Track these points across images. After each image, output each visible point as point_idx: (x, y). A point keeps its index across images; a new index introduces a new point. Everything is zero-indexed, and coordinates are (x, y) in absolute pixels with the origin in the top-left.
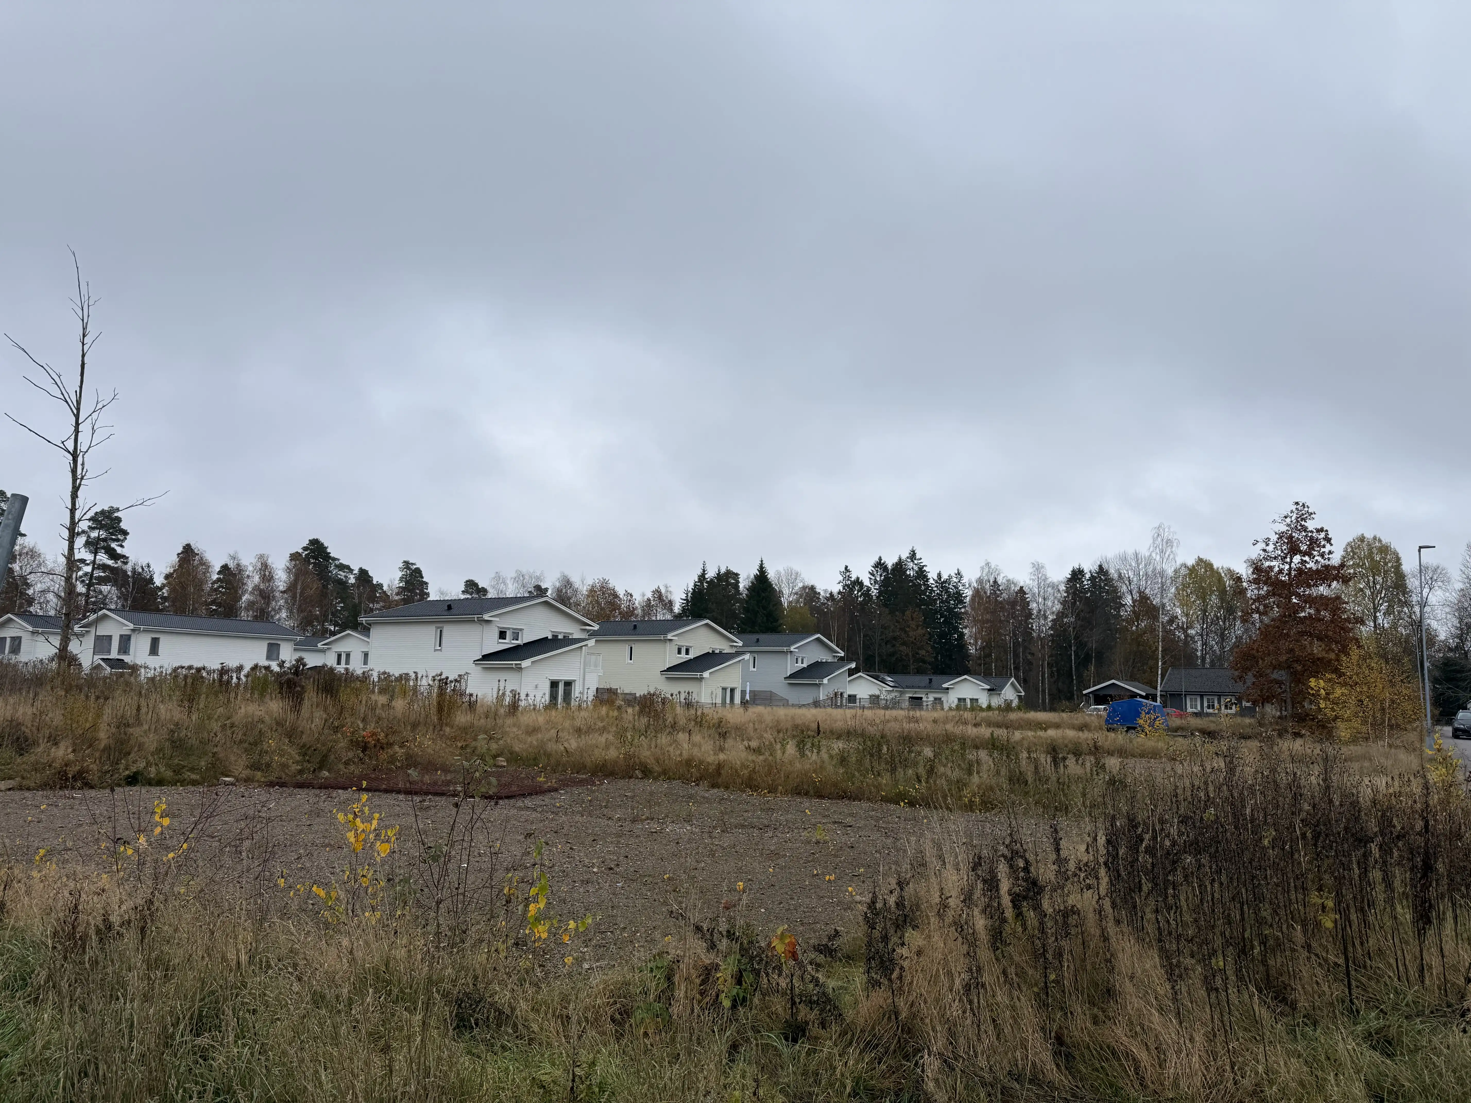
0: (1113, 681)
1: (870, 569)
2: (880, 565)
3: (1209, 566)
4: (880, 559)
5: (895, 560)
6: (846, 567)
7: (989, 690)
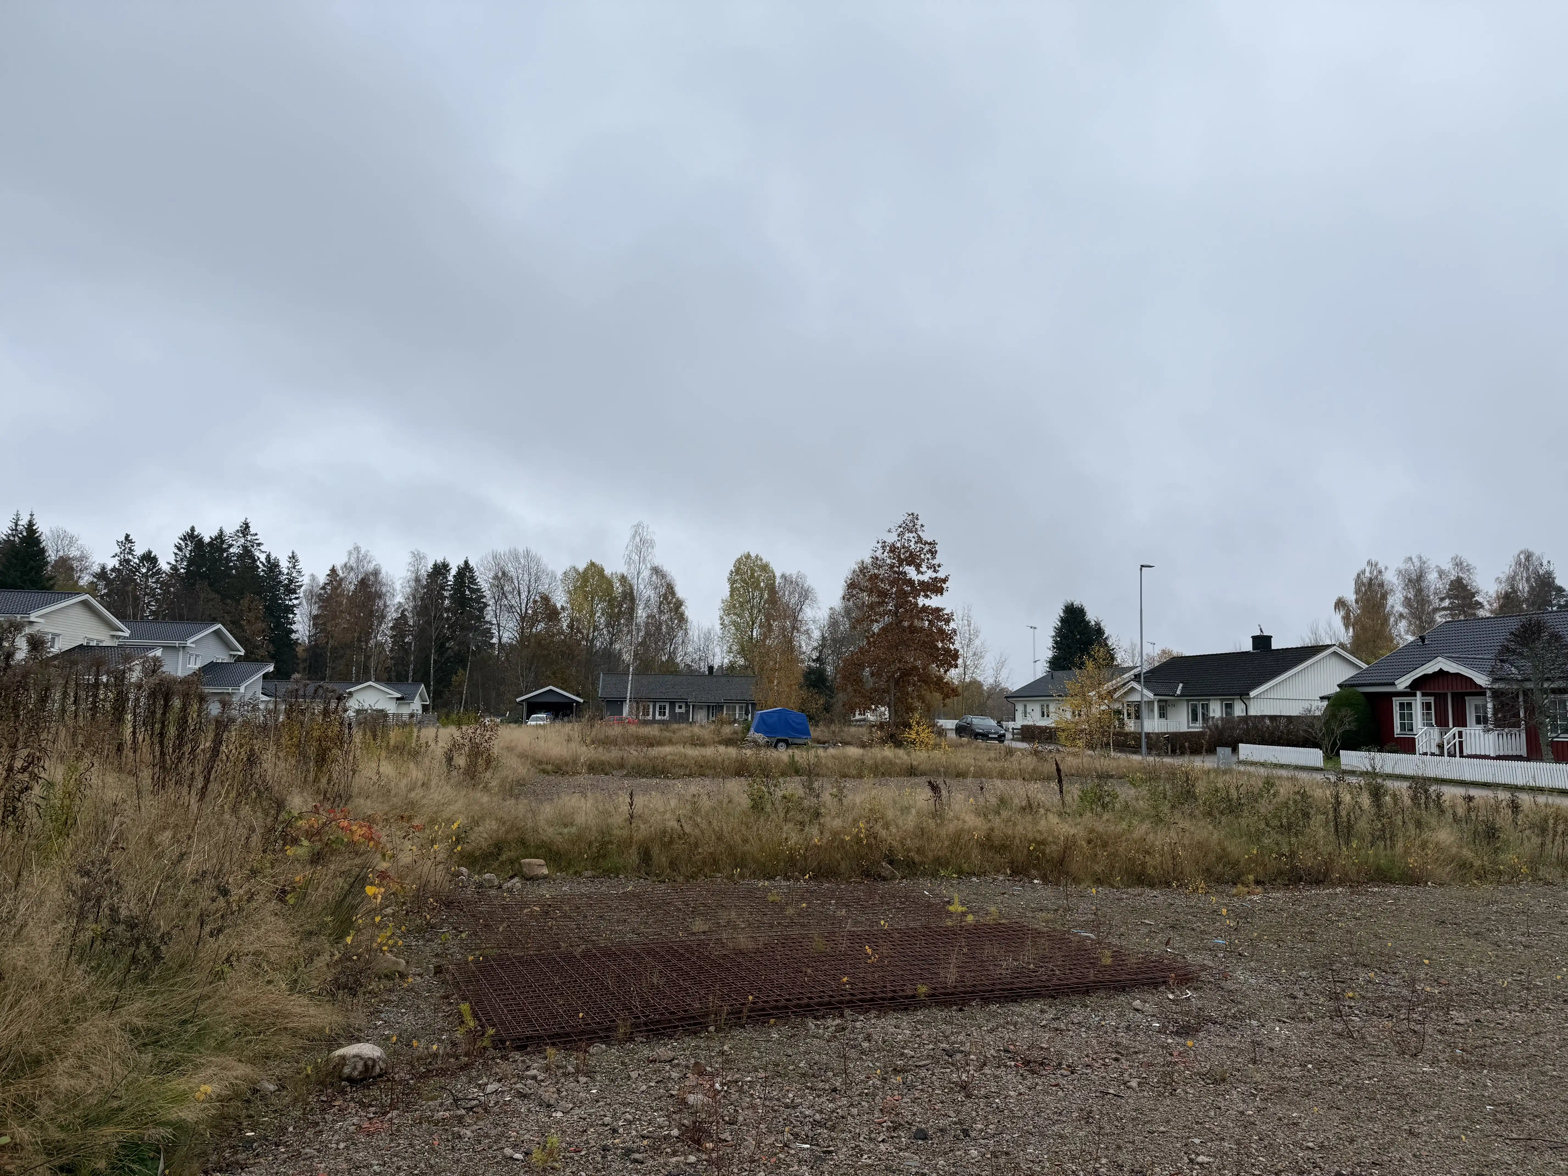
0: (551, 687)
1: (177, 541)
2: (191, 536)
3: (600, 571)
4: (193, 529)
5: (214, 533)
6: (127, 536)
7: (398, 699)
